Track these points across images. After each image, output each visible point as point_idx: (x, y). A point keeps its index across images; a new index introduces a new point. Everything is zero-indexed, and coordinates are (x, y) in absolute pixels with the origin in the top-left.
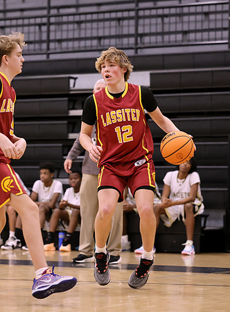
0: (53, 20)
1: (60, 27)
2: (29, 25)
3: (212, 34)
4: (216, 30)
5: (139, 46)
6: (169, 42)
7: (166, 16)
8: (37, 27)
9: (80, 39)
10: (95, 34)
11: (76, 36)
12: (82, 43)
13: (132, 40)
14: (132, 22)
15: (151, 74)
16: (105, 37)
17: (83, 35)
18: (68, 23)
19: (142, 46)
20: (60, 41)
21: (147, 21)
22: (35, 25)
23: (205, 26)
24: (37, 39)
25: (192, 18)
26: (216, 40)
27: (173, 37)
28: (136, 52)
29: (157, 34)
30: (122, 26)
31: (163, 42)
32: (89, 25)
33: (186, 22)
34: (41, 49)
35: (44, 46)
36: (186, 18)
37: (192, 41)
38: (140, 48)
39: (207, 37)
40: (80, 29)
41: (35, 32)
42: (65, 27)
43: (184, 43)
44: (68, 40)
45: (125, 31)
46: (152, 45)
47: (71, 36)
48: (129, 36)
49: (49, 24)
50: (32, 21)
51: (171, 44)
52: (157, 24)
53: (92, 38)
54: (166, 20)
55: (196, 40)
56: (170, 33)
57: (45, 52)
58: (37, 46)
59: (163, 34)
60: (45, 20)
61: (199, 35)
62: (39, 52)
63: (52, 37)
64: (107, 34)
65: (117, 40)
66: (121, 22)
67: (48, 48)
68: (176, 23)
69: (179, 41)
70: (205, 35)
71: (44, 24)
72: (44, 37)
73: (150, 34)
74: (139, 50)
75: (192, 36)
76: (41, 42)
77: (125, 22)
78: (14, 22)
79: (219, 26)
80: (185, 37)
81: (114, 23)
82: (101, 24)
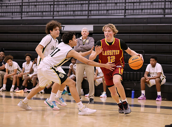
0: (55, 3)
1: (58, 6)
2: (46, 5)
3: (118, 11)
4: (120, 10)
5: (89, 15)
6: (101, 14)
7: (100, 3)
8: (49, 6)
9: (66, 11)
10: (72, 10)
11: (65, 10)
12: (67, 13)
13: (87, 12)
14: (87, 5)
15: (94, 26)
16: (76, 11)
17: (67, 10)
18: (62, 4)
19: (91, 15)
20: (58, 12)
21: (93, 5)
22: (49, 5)
23: (115, 8)
24: (49, 10)
25: (110, 5)
26: (119, 14)
27: (103, 12)
28: (88, 17)
29: (96, 10)
30: (83, 7)
31: (99, 13)
32: (70, 6)
33: (108, 6)
34: (50, 15)
35: (52, 13)
36: (108, 5)
37: (110, 13)
38: (90, 16)
39: (116, 12)
40: (66, 7)
41: (48, 8)
42: (60, 6)
43: (107, 14)
44: (61, 11)
45: (84, 9)
46: (94, 15)
47: (62, 10)
48: (85, 11)
49: (54, 5)
50: (47, 3)
51: (102, 14)
52: (96, 6)
53: (71, 11)
54: (100, 5)
55: (111, 13)
56: (101, 10)
57: (52, 15)
58: (49, 13)
59: (99, 10)
60: (52, 3)
61: (113, 11)
62: (50, 16)
63: (55, 10)
64: (77, 9)
65: (81, 12)
66: (83, 5)
67: (53, 14)
68: (104, 6)
69: (105, 13)
70: (115, 11)
71: (52, 5)
72: (52, 10)
73: (94, 10)
74: (89, 16)
75: (110, 12)
76: (51, 11)
77: (84, 5)
78: (40, 3)
79: (121, 8)
80: (107, 12)
81: (79, 5)
82: (75, 6)
